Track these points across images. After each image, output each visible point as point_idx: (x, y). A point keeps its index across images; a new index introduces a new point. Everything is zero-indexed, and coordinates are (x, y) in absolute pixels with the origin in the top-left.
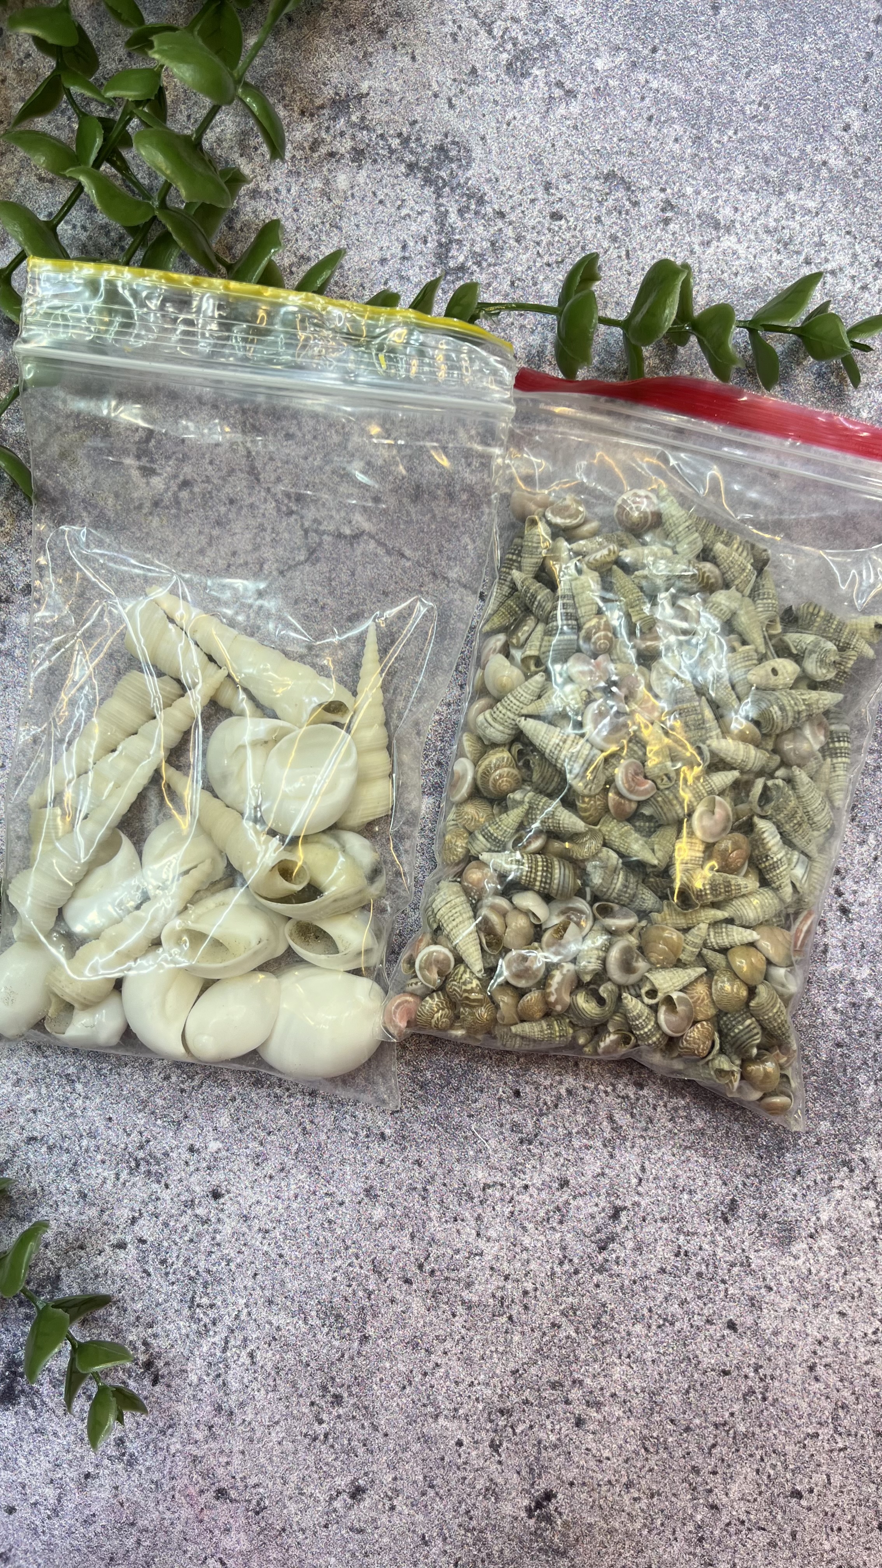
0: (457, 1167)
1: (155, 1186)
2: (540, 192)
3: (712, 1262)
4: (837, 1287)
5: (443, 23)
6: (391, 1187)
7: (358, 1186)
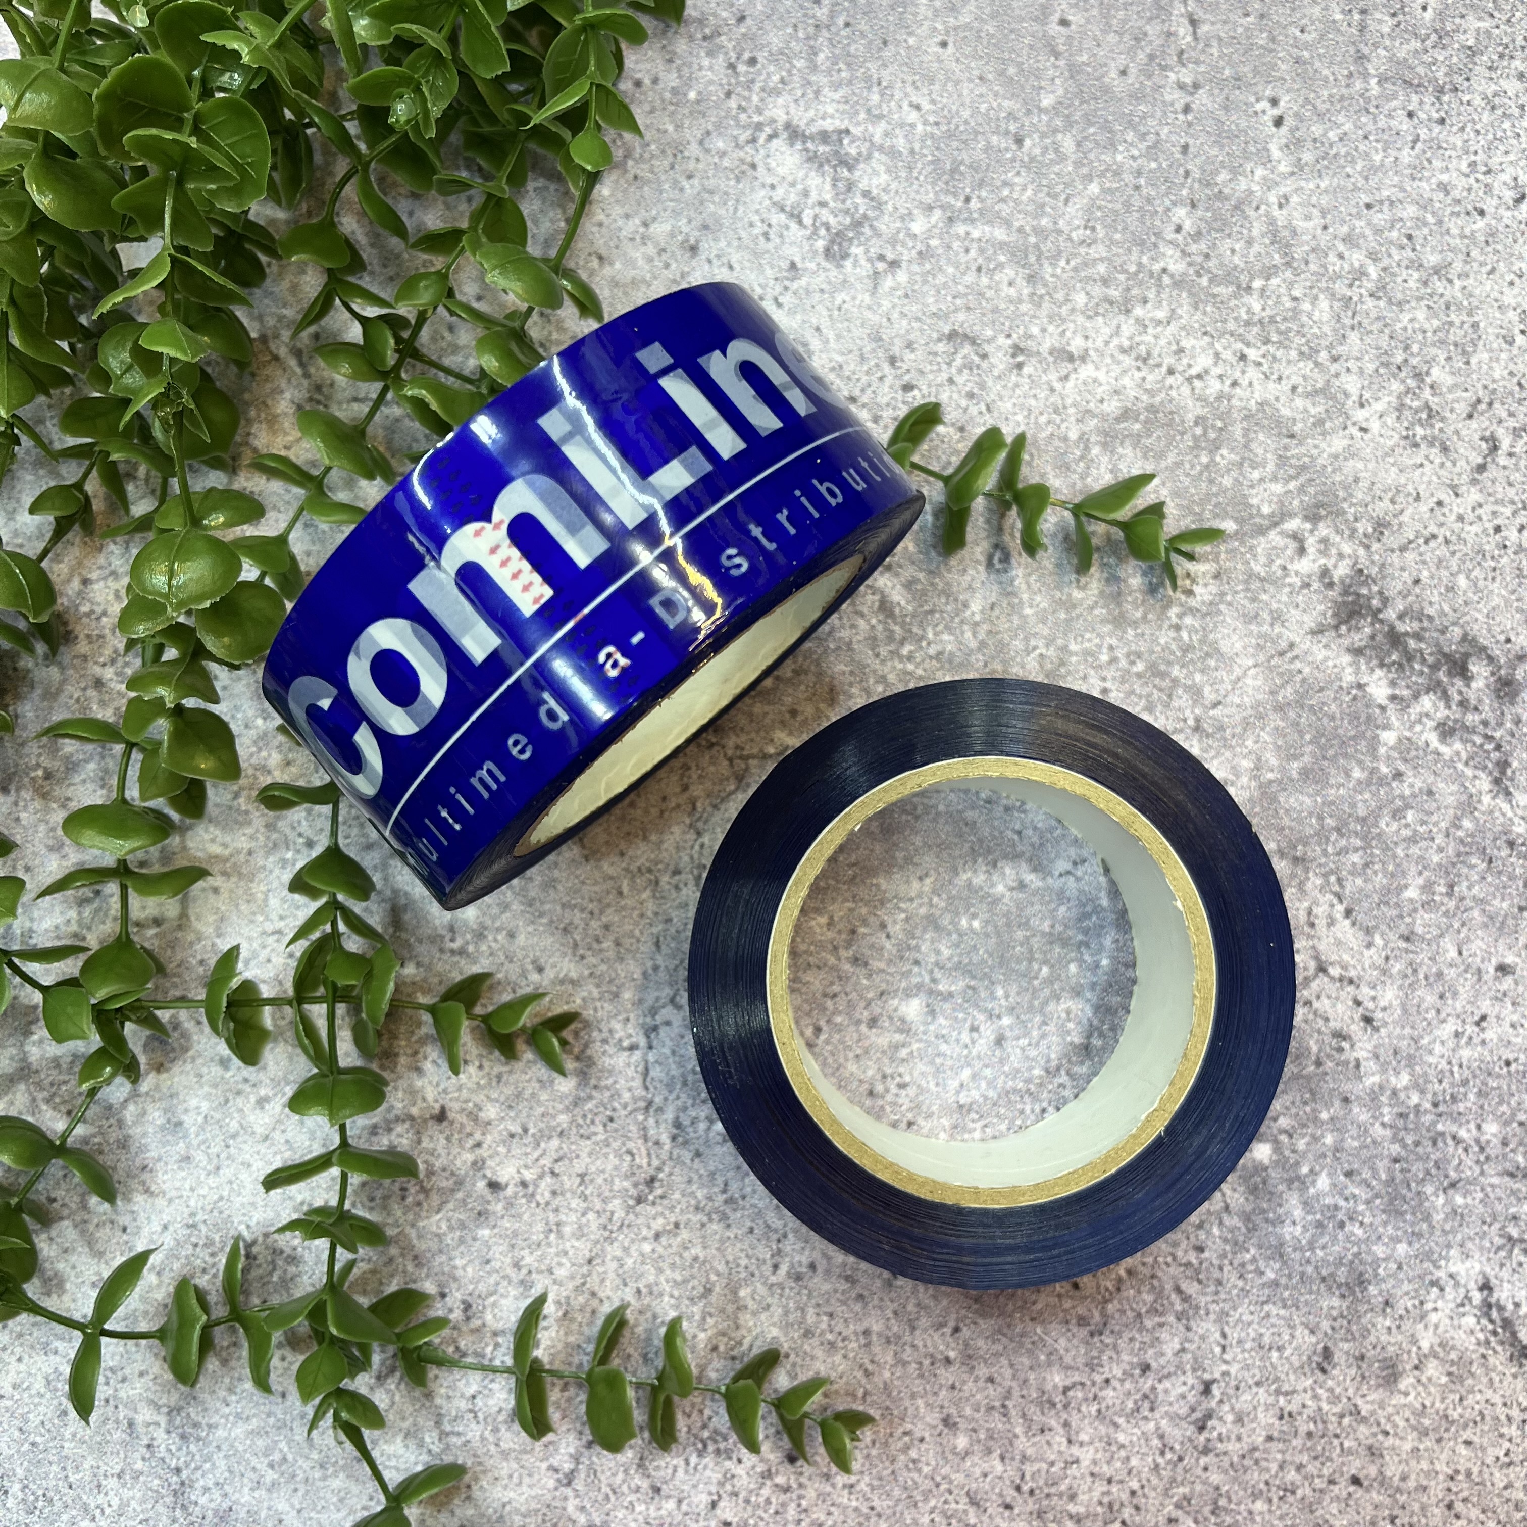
0: (1032, 1376)
1: (728, 1464)
2: (886, 368)
3: (1319, 1417)
4: (1456, 1416)
5: (751, 225)
6: (968, 1411)
7: (934, 1418)
